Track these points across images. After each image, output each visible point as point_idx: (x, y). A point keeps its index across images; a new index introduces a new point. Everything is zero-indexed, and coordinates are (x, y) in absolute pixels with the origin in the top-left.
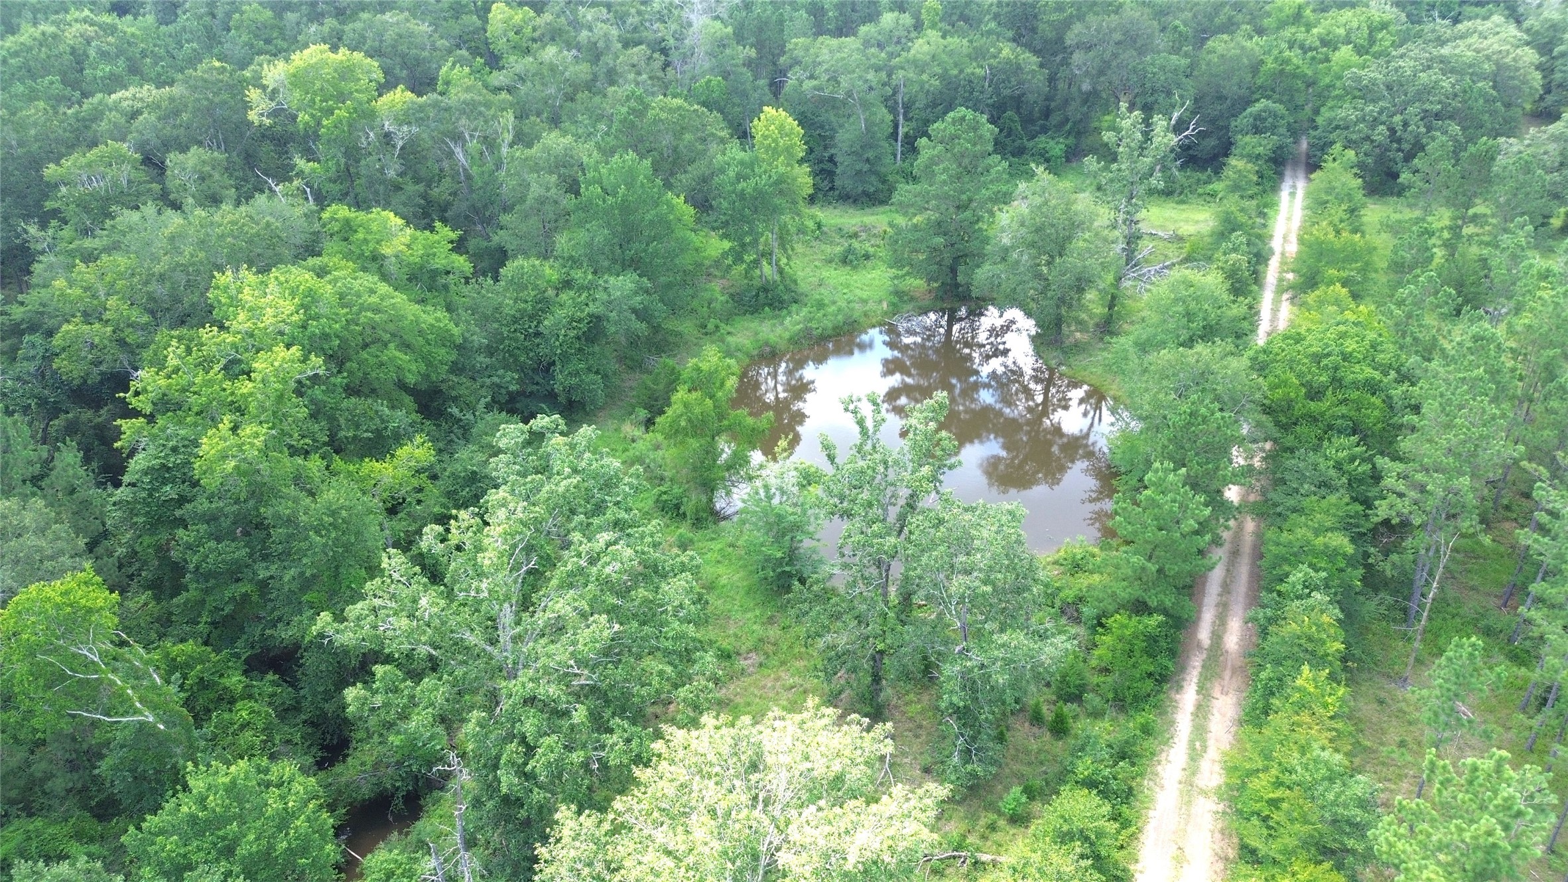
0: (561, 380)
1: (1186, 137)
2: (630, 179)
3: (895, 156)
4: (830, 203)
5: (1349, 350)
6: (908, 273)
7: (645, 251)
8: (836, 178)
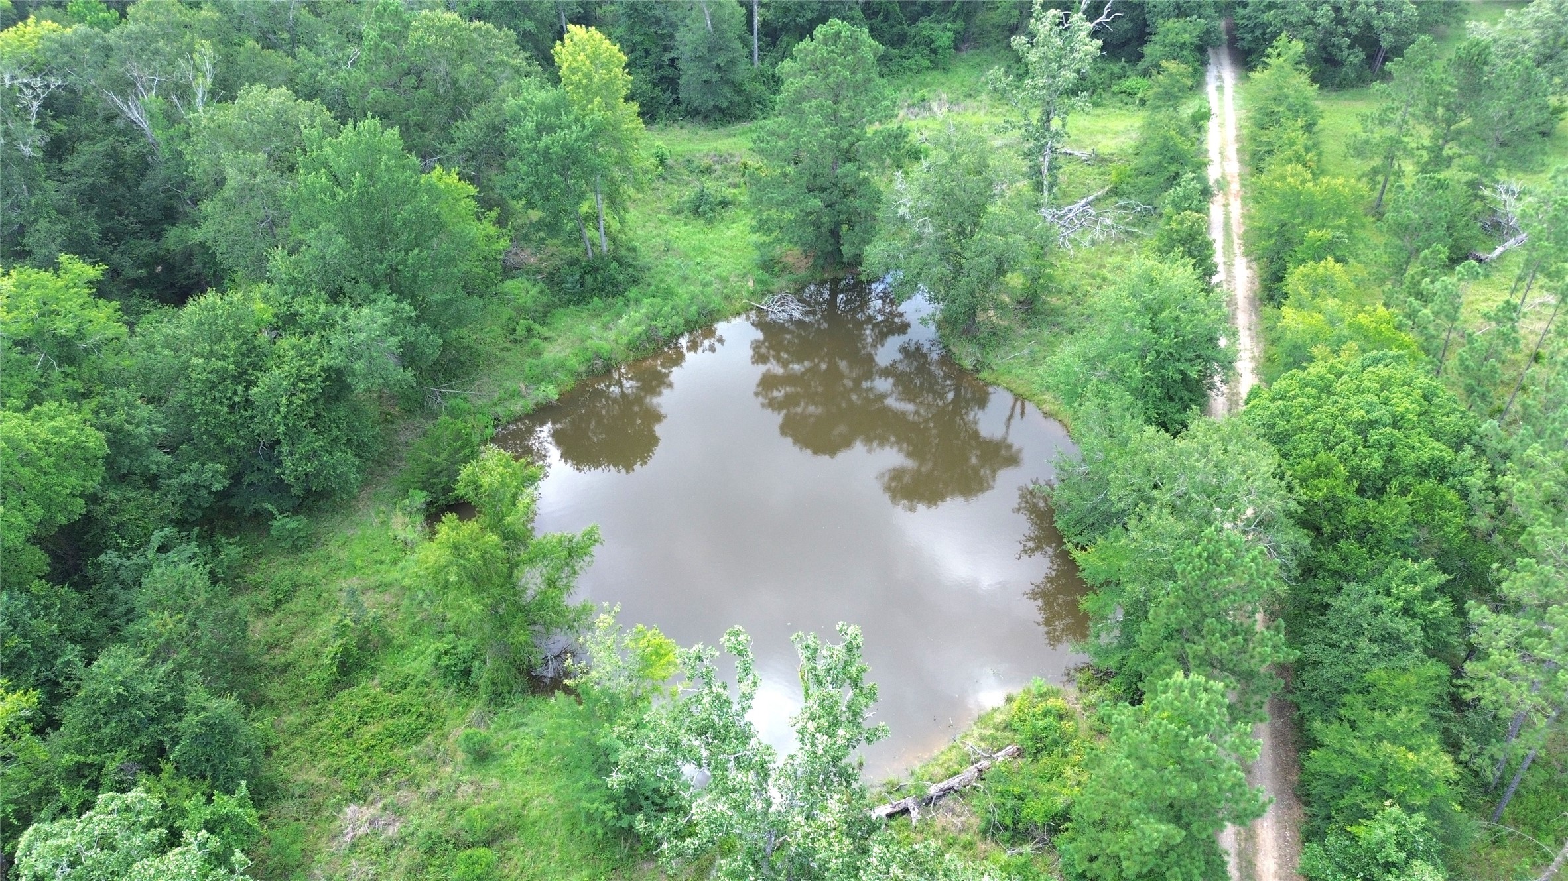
0: (290, 467)
1: (1100, 23)
2: (368, 158)
3: (751, 54)
4: (675, 121)
5: (1400, 409)
6: (778, 240)
7: (404, 262)
8: (681, 89)
